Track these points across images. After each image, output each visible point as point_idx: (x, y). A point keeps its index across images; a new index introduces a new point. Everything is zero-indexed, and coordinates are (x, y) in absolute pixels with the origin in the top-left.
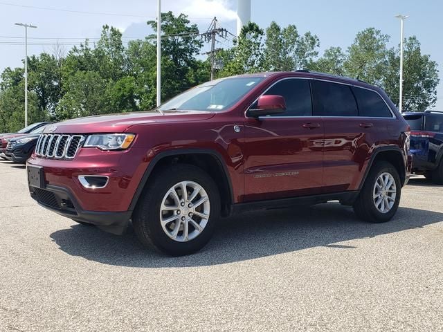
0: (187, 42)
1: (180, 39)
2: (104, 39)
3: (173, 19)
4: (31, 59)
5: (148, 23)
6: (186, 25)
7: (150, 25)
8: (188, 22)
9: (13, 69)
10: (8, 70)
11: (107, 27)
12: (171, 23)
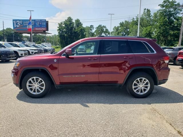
0: (175, 10)
1: (172, 9)
2: (144, 13)
3: (169, 2)
4: (122, 23)
5: (159, 5)
6: (175, 3)
7: (160, 6)
8: (176, 2)
9: (116, 27)
10: (115, 27)
11: (145, 9)
12: (168, 4)
